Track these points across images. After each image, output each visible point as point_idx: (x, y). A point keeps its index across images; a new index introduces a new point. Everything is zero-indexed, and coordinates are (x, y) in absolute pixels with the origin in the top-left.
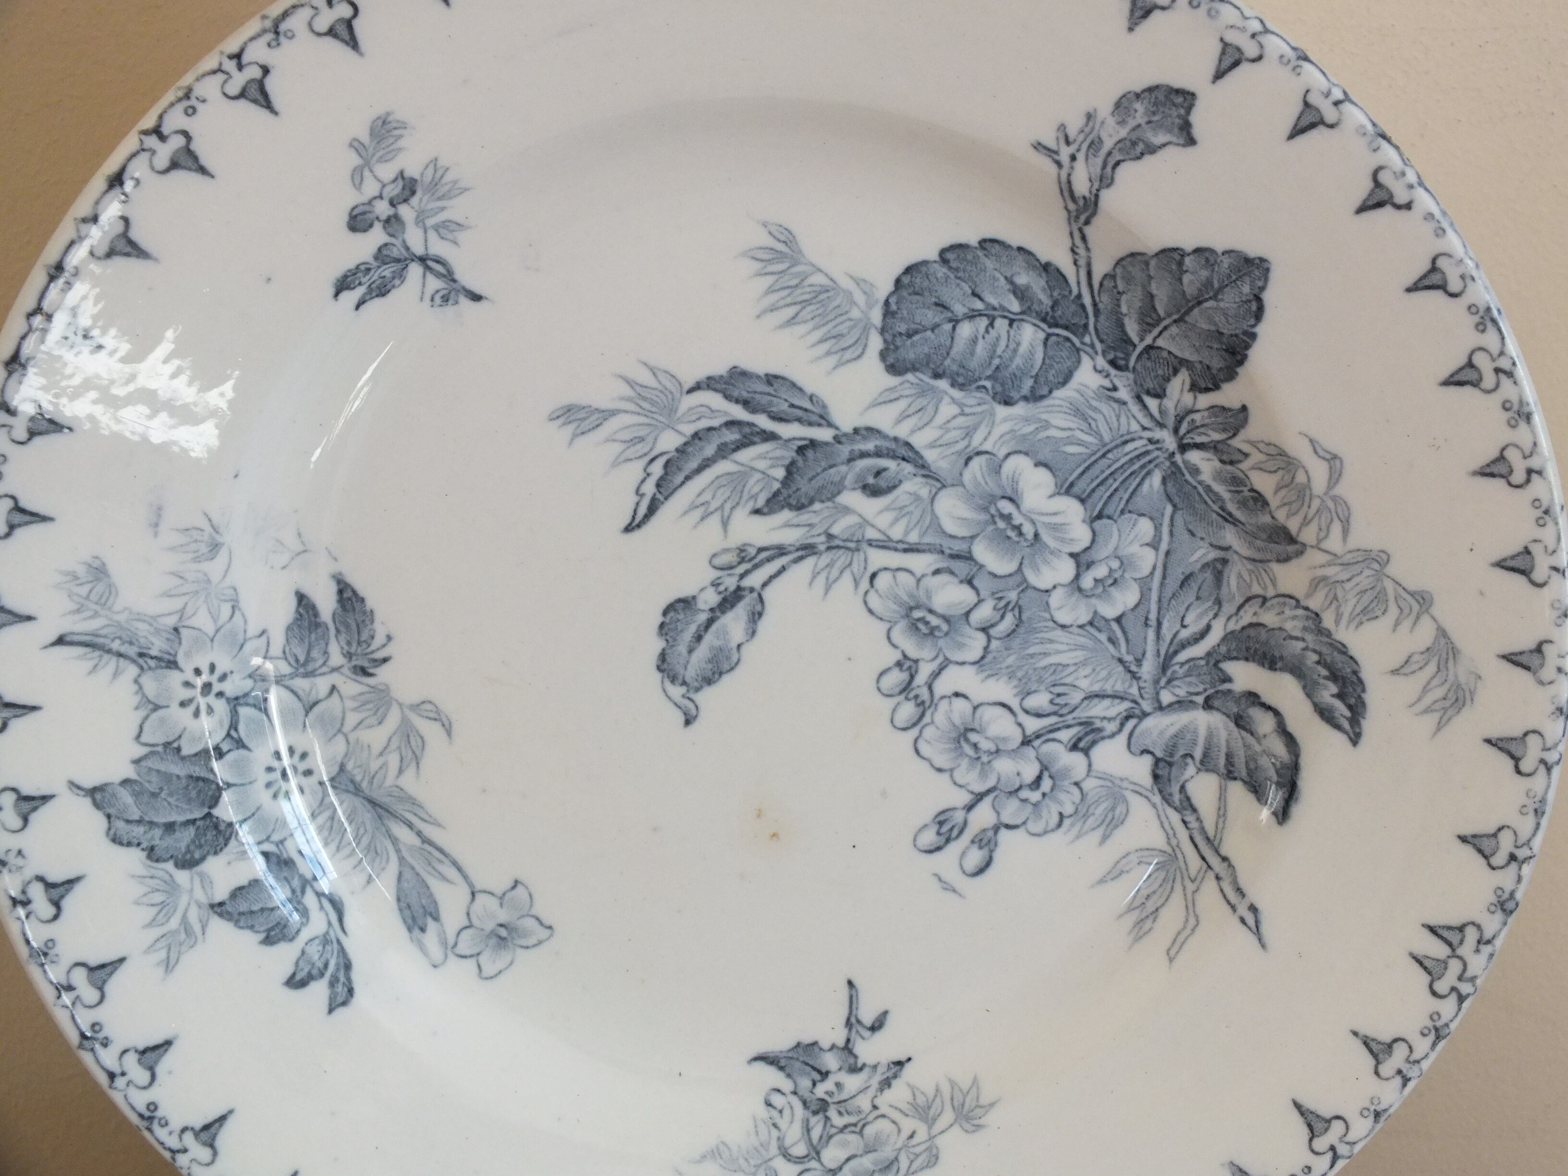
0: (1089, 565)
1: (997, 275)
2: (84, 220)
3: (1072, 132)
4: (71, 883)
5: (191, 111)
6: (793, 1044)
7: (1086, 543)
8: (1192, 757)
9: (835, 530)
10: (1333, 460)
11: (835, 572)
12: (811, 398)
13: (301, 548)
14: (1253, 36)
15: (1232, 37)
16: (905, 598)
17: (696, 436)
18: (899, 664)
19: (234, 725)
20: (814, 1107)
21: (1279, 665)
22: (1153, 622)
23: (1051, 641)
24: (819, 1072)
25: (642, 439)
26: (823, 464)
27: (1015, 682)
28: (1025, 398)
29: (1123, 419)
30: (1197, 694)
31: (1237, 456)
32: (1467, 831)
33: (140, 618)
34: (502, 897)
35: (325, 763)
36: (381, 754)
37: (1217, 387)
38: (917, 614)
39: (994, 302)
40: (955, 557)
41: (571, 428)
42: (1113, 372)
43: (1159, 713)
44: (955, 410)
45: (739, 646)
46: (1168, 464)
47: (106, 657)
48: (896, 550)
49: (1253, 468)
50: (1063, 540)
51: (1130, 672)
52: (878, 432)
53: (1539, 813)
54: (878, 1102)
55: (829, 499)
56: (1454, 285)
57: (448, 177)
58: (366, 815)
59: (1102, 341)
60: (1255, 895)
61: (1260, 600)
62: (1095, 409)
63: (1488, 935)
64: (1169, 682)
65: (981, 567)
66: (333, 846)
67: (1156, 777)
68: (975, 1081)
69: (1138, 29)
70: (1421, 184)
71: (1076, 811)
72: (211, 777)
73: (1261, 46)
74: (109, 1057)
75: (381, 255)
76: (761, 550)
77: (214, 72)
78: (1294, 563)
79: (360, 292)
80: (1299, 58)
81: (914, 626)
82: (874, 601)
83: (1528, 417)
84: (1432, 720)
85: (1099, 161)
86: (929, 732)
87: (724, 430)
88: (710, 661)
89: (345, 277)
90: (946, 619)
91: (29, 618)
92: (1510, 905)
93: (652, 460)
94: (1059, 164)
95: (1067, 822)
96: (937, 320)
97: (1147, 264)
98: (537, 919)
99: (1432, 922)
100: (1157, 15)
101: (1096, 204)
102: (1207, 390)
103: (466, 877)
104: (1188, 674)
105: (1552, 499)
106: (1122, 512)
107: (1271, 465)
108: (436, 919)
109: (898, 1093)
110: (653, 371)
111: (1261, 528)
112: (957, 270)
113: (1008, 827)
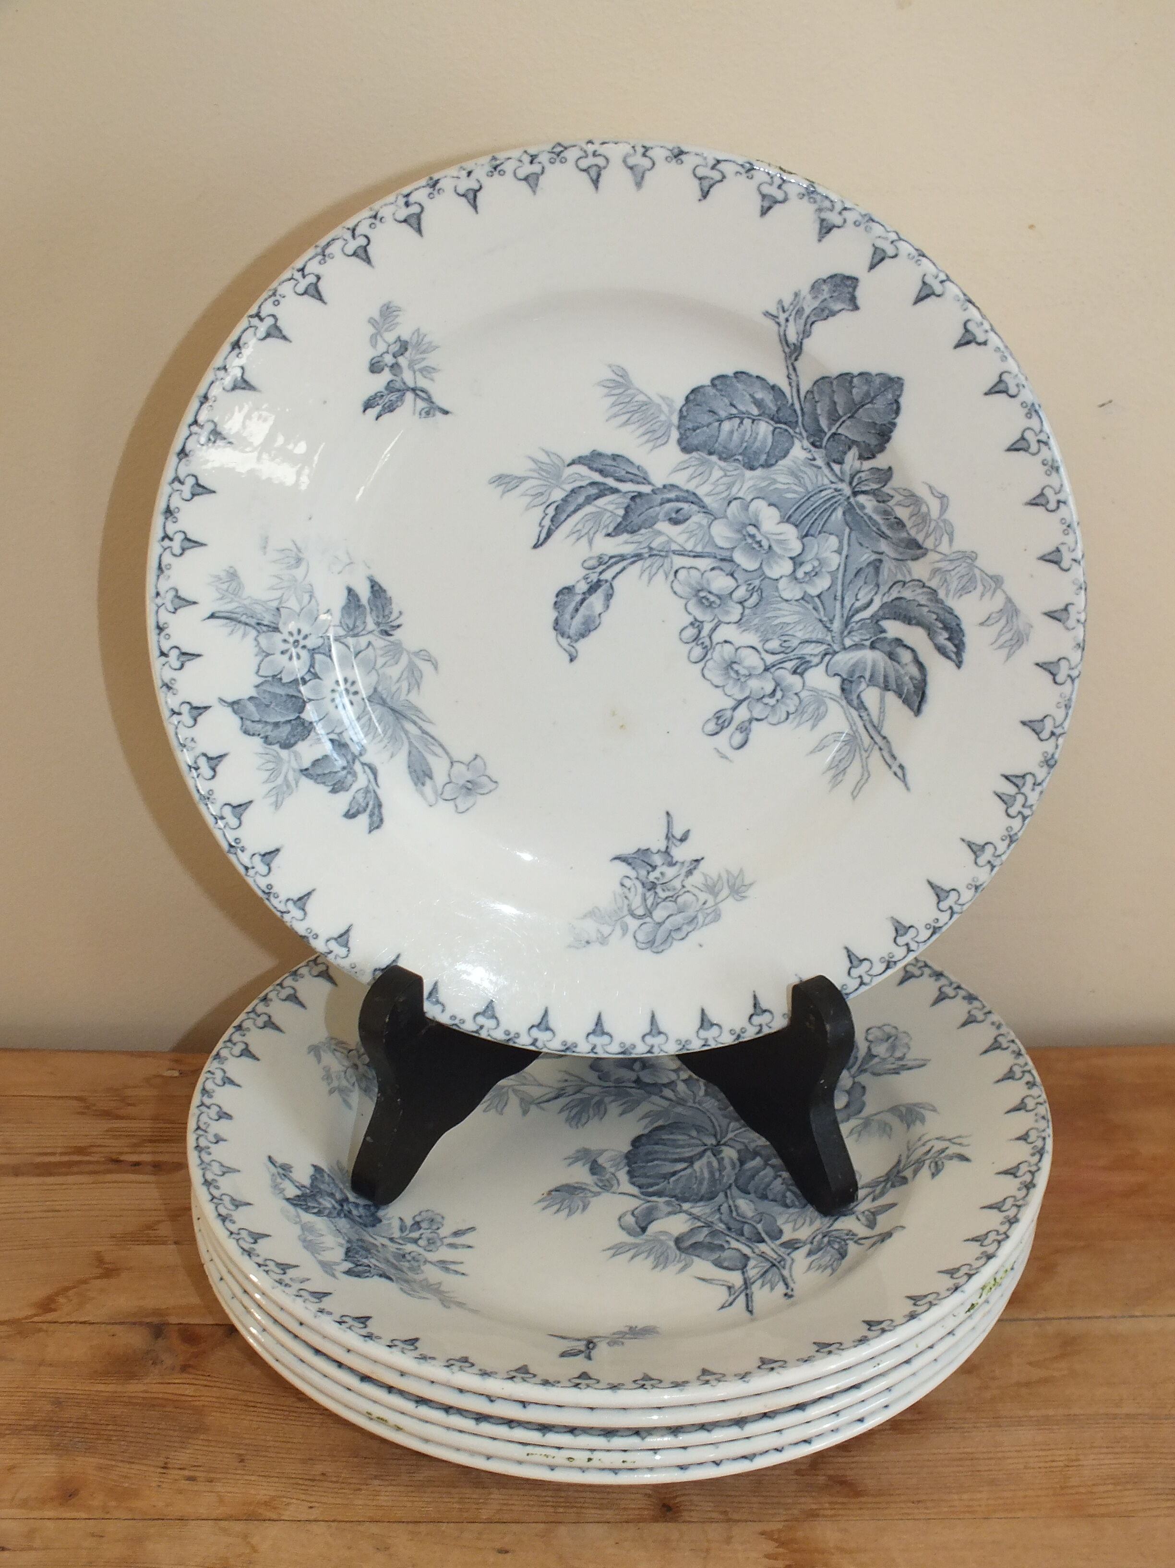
0: (801, 564)
1: (745, 393)
2: (219, 369)
4: (221, 757)
5: (277, 303)
6: (636, 850)
7: (799, 551)
8: (864, 678)
9: (653, 545)
10: (943, 498)
11: (654, 570)
12: (638, 467)
13: (348, 561)
14: (892, 242)
15: (880, 243)
16: (695, 585)
17: (573, 491)
18: (692, 624)
19: (312, 665)
20: (649, 887)
21: (914, 622)
22: (839, 598)
23: (780, 609)
24: (651, 866)
25: (542, 494)
26: (646, 506)
27: (759, 634)
28: (762, 466)
29: (819, 478)
30: (867, 640)
31: (886, 498)
32: (1026, 718)
34: (468, 765)
35: (364, 688)
36: (398, 681)
37: (874, 456)
38: (702, 594)
39: (742, 408)
40: (722, 560)
41: (501, 488)
42: (813, 449)
43: (843, 652)
44: (721, 473)
45: (600, 614)
46: (846, 503)
47: (239, 625)
48: (689, 556)
49: (896, 505)
50: (785, 549)
51: (826, 627)
52: (677, 487)
53: (1067, 707)
54: (685, 883)
55: (650, 527)
56: (1013, 390)
57: (426, 340)
58: (390, 718)
59: (806, 431)
60: (902, 758)
61: (901, 583)
62: (802, 471)
63: (1039, 780)
64: (849, 633)
65: (738, 566)
66: (370, 737)
67: (843, 690)
68: (741, 871)
69: (824, 240)
70: (992, 329)
71: (797, 710)
72: (299, 695)
73: (897, 249)
74: (245, 858)
75: (390, 387)
76: (611, 557)
77: (290, 280)
78: (922, 560)
79: (378, 409)
80: (920, 255)
81: (701, 601)
82: (677, 587)
83: (1057, 469)
84: (1005, 651)
85: (802, 321)
86: (710, 664)
87: (589, 487)
88: (583, 624)
89: (369, 400)
90: (719, 597)
91: (195, 603)
92: (1052, 762)
93: (548, 506)
94: (779, 324)
95: (791, 717)
96: (710, 420)
97: (831, 383)
98: (489, 777)
100: (835, 231)
101: (801, 347)
102: (869, 458)
103: (447, 753)
104: (860, 628)
105: (1072, 518)
106: (820, 533)
107: (907, 502)
108: (431, 778)
109: (697, 878)
110: (548, 453)
111: (901, 540)
112: (721, 390)
113: (757, 720)
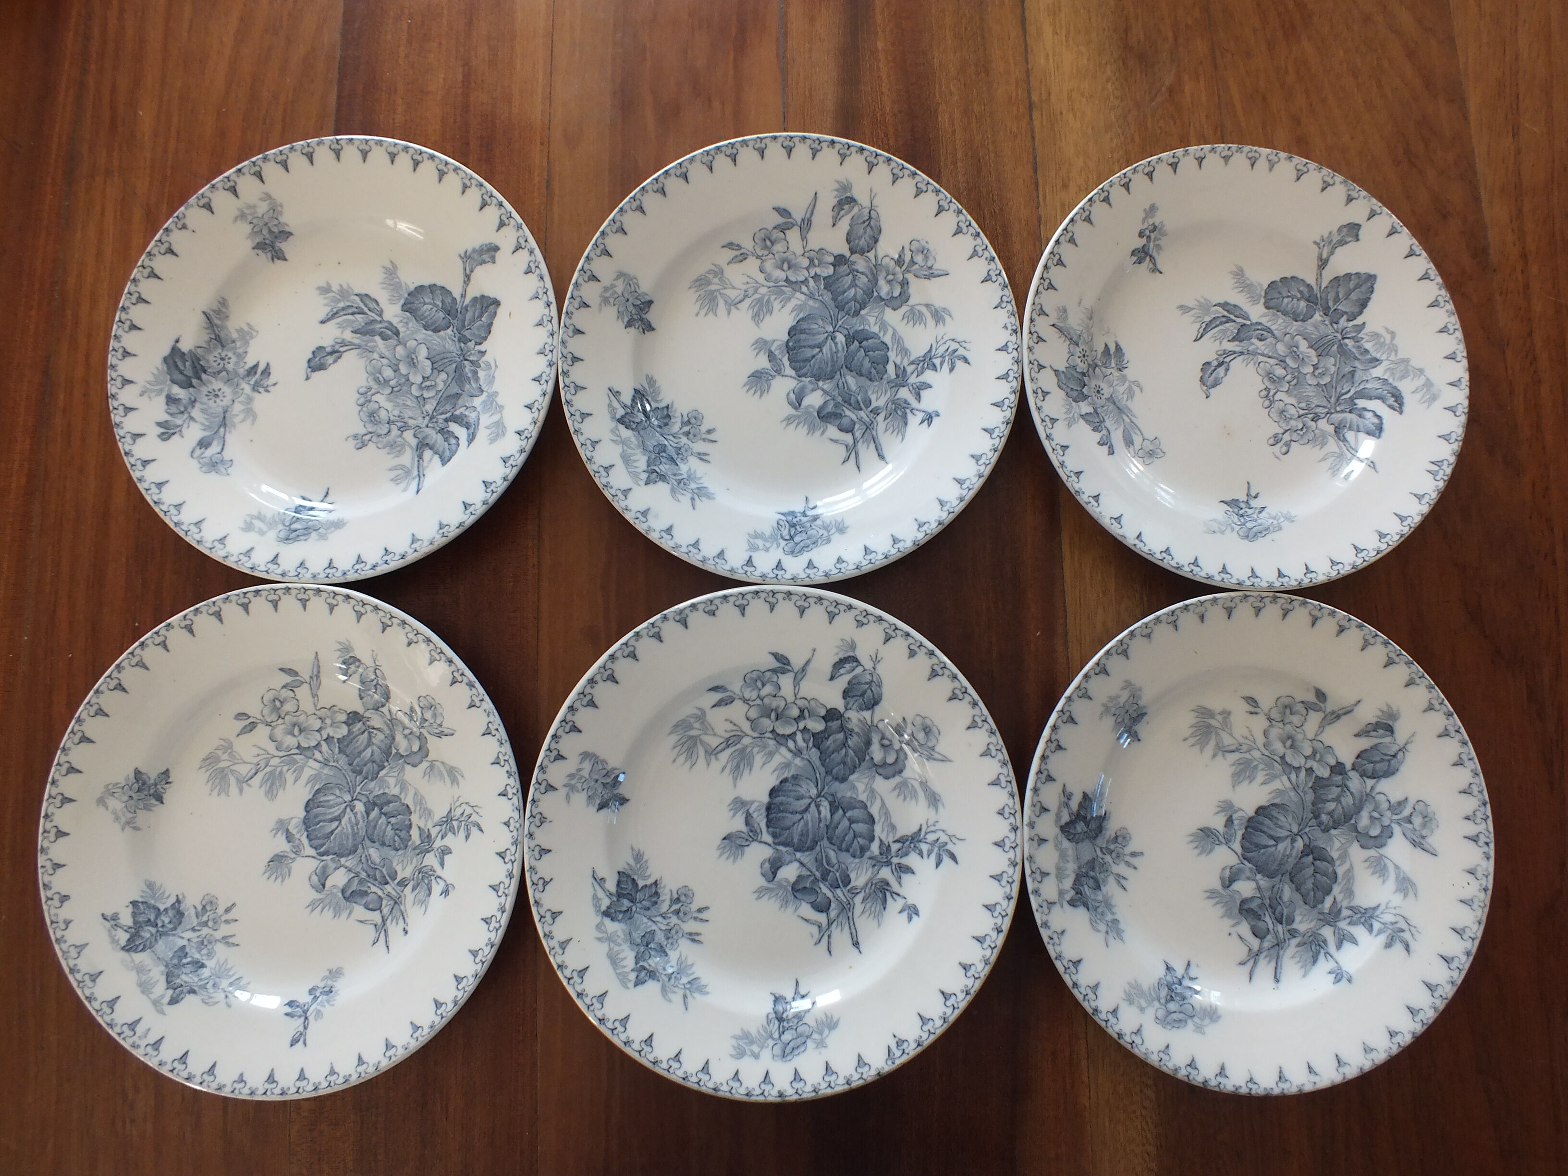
3: (1325, 238)
33: (1072, 328)
99: (1433, 460)
